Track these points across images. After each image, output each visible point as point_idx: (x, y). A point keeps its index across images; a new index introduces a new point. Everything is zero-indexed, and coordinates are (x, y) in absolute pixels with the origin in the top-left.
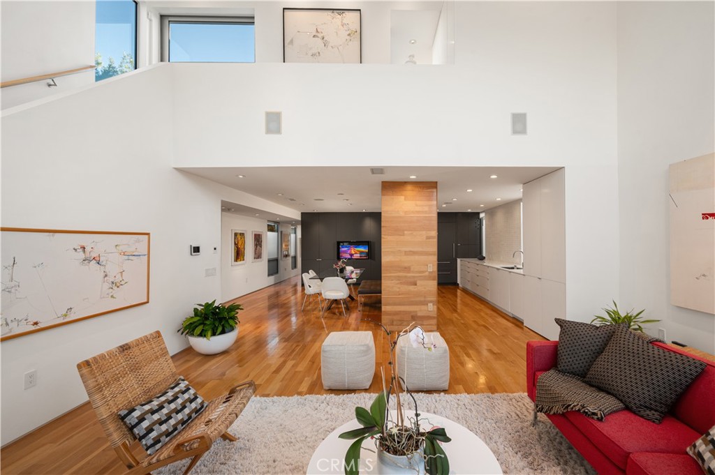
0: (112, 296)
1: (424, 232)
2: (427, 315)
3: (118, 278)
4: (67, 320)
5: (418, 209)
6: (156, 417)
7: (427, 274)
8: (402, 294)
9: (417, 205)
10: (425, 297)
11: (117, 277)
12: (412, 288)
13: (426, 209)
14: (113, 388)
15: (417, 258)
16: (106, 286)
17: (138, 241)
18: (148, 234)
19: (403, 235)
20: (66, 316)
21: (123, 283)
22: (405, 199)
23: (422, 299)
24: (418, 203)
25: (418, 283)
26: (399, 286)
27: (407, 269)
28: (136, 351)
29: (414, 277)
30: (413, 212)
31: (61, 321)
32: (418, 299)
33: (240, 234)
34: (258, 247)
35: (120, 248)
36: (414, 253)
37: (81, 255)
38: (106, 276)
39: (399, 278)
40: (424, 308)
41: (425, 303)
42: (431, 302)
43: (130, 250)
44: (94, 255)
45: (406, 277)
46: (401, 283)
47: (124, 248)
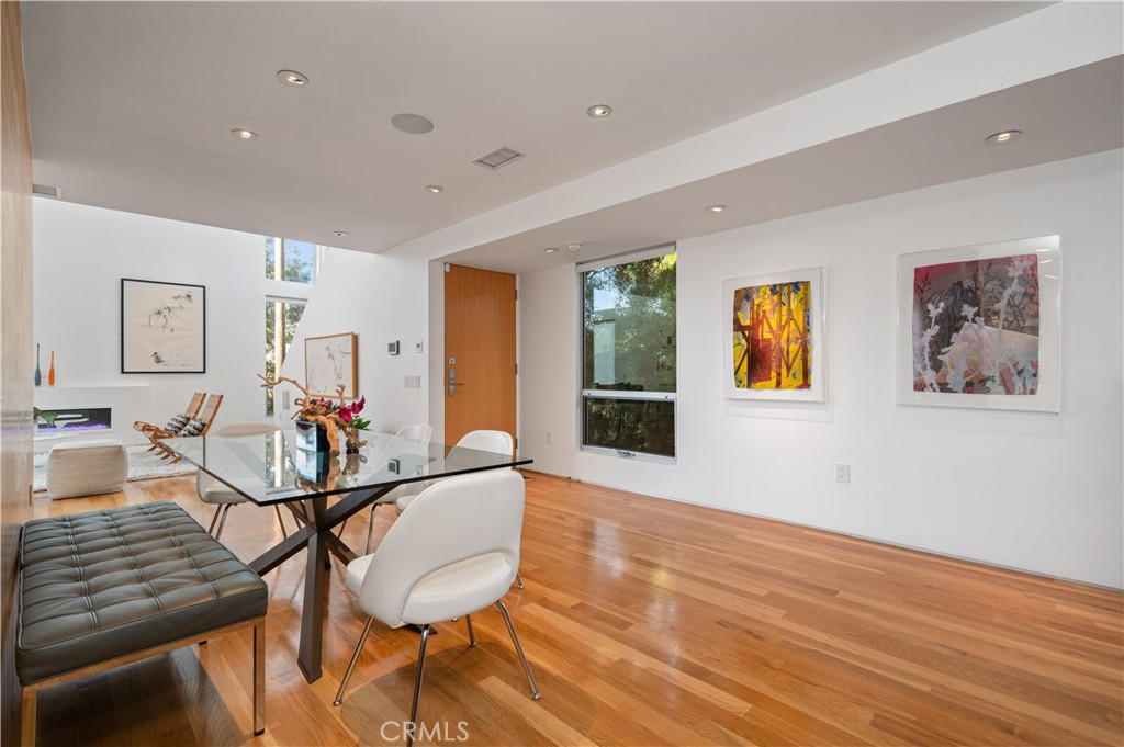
3: (340, 372)
16: (336, 376)
17: (343, 341)
37: (328, 353)
38: (336, 368)
47: (341, 347)
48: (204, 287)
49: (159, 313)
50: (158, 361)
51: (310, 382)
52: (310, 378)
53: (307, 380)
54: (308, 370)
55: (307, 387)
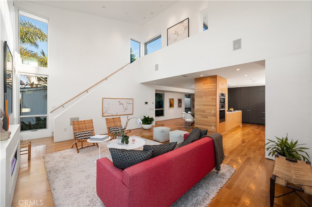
0: (125, 112)
1: (211, 97)
2: (212, 131)
3: (126, 108)
5: (208, 87)
6: (113, 130)
7: (212, 114)
8: (202, 121)
9: (208, 86)
10: (211, 123)
12: (205, 119)
13: (212, 87)
14: (110, 124)
15: (208, 107)
16: (124, 109)
18: (133, 99)
19: (202, 98)
22: (203, 84)
23: (210, 124)
24: (208, 85)
25: (208, 117)
26: (200, 118)
27: (204, 111)
28: (115, 119)
29: (207, 115)
30: (206, 89)
31: (116, 115)
32: (208, 124)
33: (172, 99)
34: (180, 103)
36: (207, 105)
37: (119, 103)
38: (124, 107)
39: (200, 115)
40: (210, 127)
41: (211, 126)
42: (213, 126)
43: (129, 102)
44: (121, 103)
45: (203, 114)
46: (201, 117)
47: (127, 102)
51: (105, 112)
52: (105, 111)
53: (103, 111)
54: (103, 108)
55: (103, 114)
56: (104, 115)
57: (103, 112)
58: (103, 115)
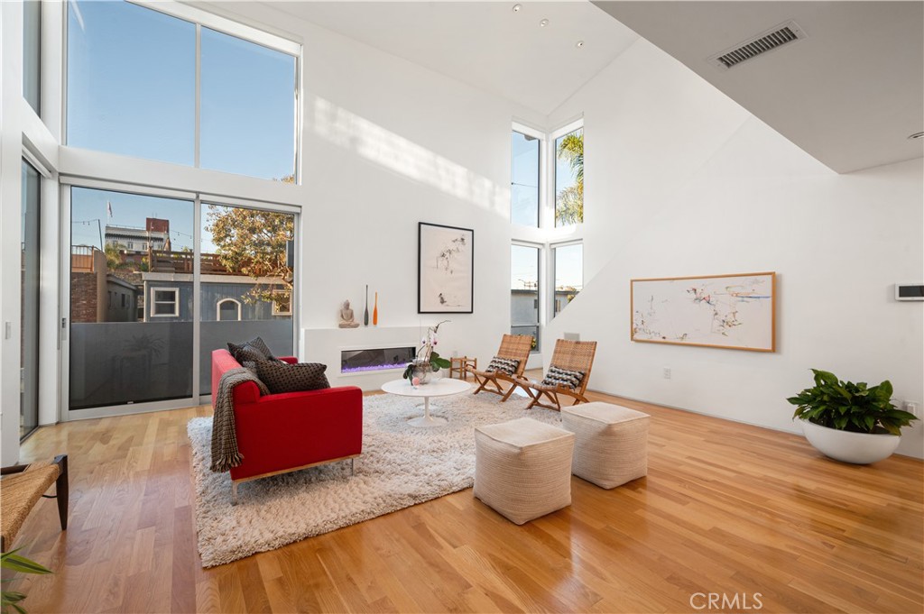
0: (723, 334)
3: (730, 318)
4: (684, 342)
11: (729, 316)
16: (717, 323)
17: (757, 282)
18: (773, 274)
20: (682, 338)
21: (735, 323)
31: (680, 341)
35: (732, 290)
37: (693, 295)
38: (716, 314)
43: (743, 292)
44: (704, 295)
47: (737, 290)
48: (472, 231)
49: (443, 255)
50: (443, 301)
51: (640, 326)
52: (640, 323)
53: (632, 323)
54: (634, 313)
55: (633, 332)
56: (636, 337)
57: (634, 326)
58: (632, 335)
